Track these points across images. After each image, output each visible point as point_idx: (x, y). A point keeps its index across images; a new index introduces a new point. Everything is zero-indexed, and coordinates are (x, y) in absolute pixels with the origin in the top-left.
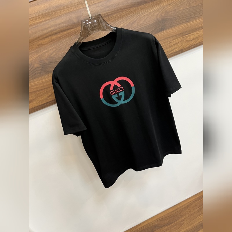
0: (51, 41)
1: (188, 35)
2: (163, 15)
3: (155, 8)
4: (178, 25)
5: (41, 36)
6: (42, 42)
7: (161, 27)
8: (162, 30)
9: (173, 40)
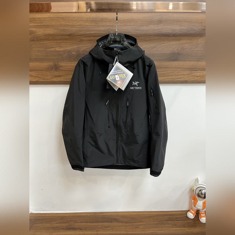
0: (90, 40)
1: (196, 71)
2: (179, 49)
3: (175, 43)
4: (189, 60)
5: (85, 35)
6: (84, 39)
7: (174, 58)
8: (175, 60)
9: (181, 71)
